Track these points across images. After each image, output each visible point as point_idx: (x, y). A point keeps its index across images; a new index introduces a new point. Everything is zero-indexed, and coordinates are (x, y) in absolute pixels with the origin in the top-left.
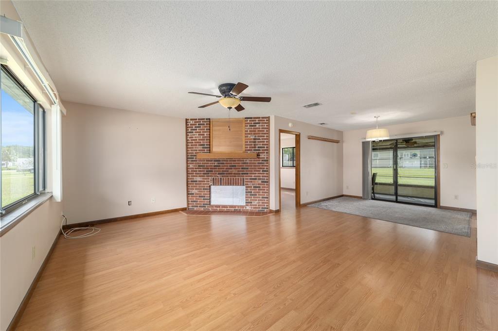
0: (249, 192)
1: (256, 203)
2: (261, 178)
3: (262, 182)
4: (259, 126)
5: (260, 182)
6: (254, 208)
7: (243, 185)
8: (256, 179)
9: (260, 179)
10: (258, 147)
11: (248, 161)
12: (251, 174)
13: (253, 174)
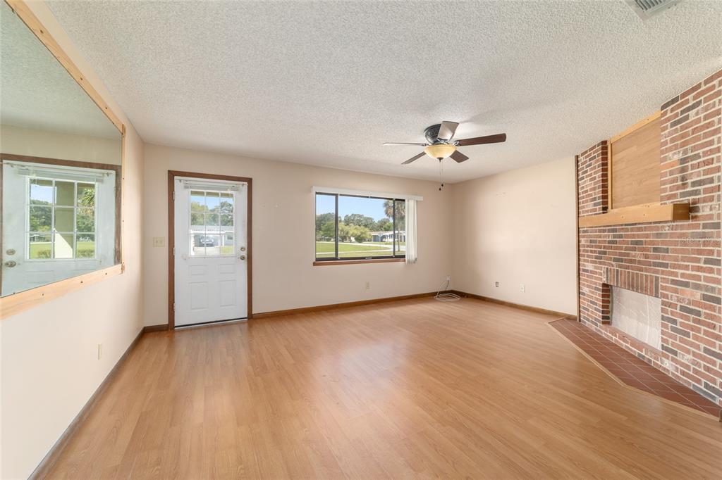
0: (669, 320)
1: (687, 358)
2: (702, 283)
3: (705, 297)
4: (697, 114)
5: (698, 295)
6: (683, 373)
7: (656, 296)
8: (686, 285)
9: (697, 287)
10: (694, 184)
11: (667, 230)
12: (674, 266)
13: (680, 267)
